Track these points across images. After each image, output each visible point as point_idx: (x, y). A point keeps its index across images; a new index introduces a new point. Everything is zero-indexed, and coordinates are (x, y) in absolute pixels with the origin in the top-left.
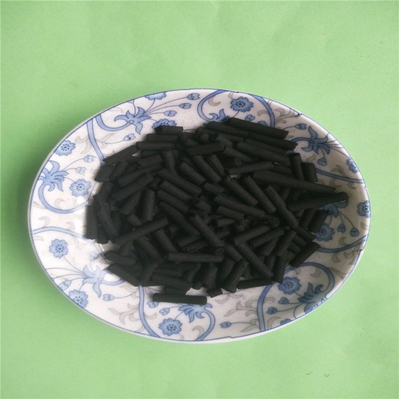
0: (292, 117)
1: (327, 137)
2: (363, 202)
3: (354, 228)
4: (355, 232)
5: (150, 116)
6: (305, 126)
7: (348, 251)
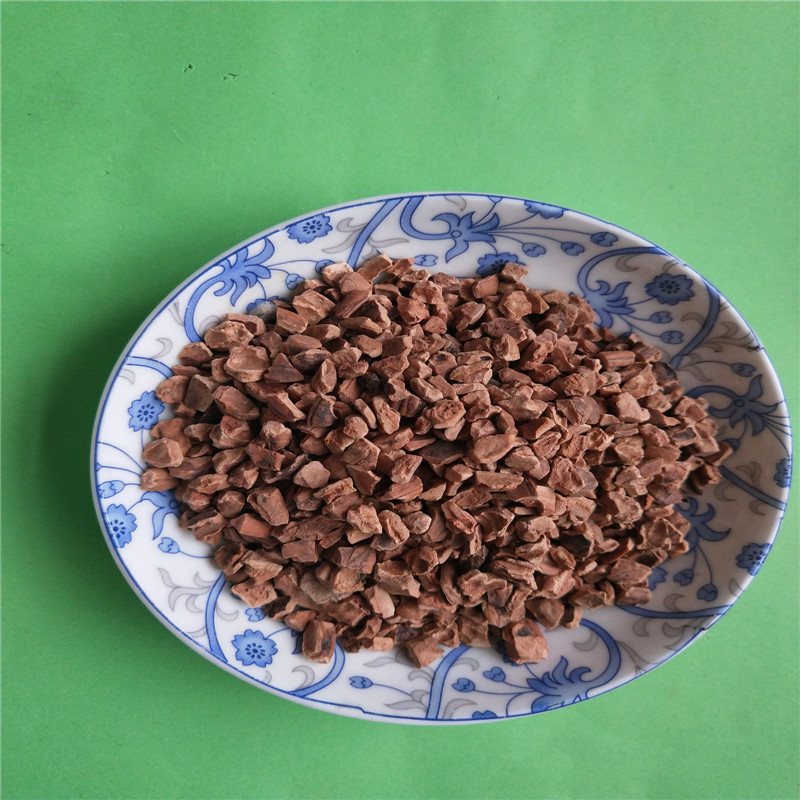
0: (742, 346)
1: (776, 405)
2: (761, 544)
3: (711, 584)
4: (710, 593)
5: (496, 238)
6: (751, 372)
7: (677, 623)
